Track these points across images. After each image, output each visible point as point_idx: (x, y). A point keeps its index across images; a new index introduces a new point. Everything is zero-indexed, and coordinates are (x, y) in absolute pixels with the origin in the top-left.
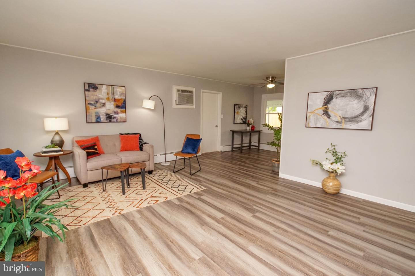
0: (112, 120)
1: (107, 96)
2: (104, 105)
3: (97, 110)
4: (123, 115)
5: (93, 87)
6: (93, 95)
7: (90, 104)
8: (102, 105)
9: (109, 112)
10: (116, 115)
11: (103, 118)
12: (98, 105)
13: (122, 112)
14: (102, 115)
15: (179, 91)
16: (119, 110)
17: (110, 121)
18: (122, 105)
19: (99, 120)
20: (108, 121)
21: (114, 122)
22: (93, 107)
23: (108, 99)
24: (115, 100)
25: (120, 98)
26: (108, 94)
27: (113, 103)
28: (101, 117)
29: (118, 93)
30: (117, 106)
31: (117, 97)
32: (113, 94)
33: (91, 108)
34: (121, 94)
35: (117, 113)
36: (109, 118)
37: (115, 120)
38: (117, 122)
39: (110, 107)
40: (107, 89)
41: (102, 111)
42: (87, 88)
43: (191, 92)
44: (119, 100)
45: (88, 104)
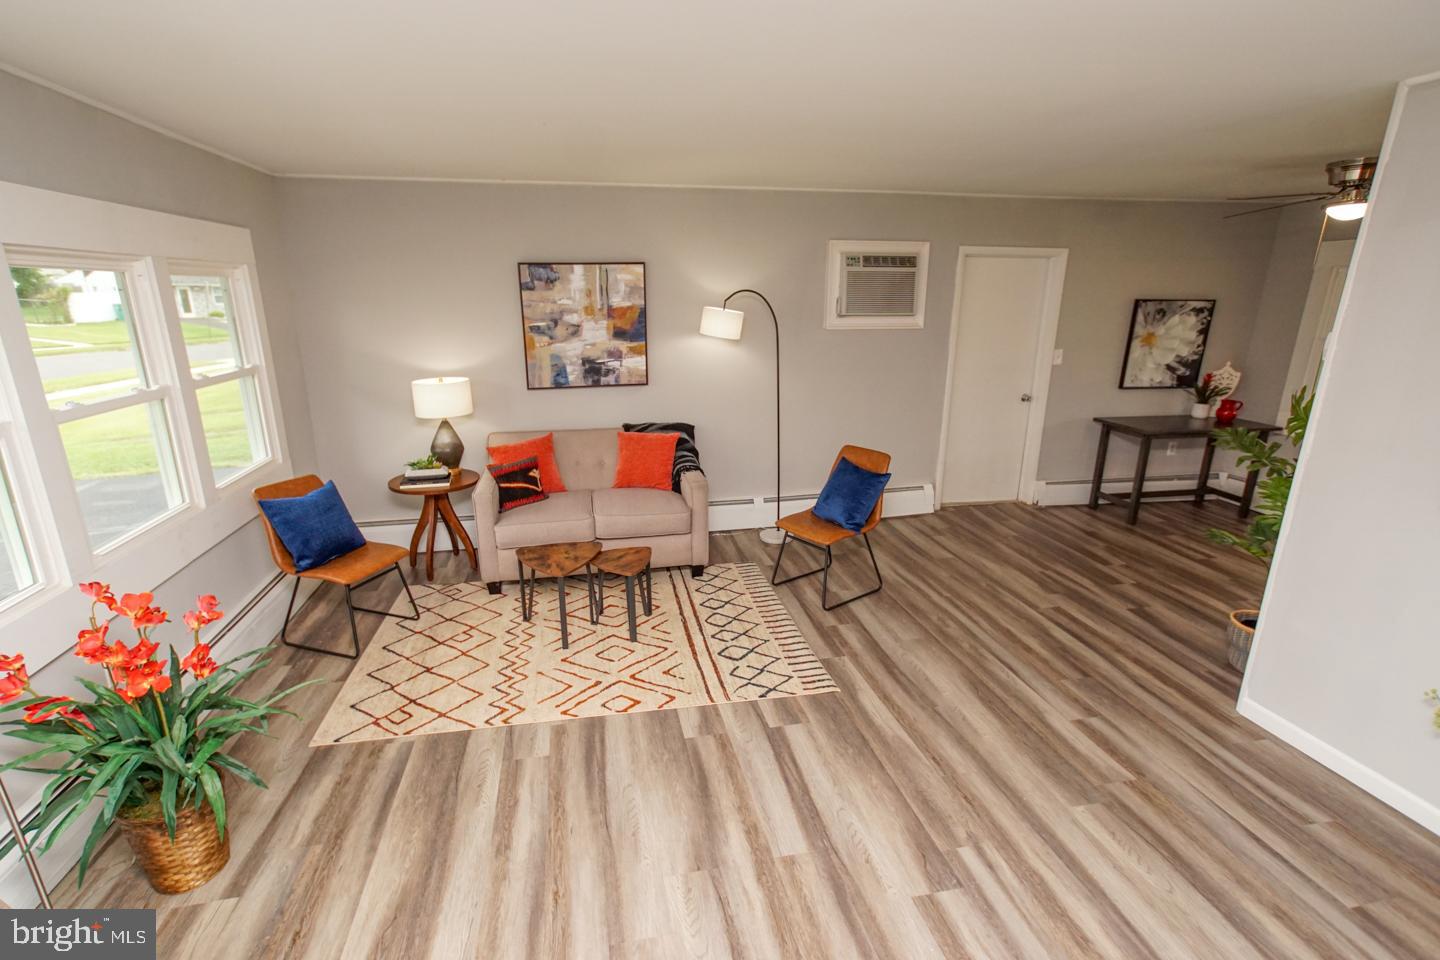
0: (603, 380)
1: (585, 302)
2: (576, 330)
3: (558, 347)
4: (635, 363)
5: (539, 273)
6: (543, 300)
7: (537, 330)
8: (571, 330)
9: (592, 354)
10: (614, 364)
11: (574, 374)
12: (560, 331)
13: (634, 351)
14: (571, 364)
15: (851, 260)
16: (623, 346)
17: (596, 384)
18: (633, 329)
19: (562, 380)
20: (590, 383)
21: (609, 385)
22: (546, 339)
23: (589, 310)
24: (611, 312)
25: (627, 304)
26: (589, 294)
27: (605, 323)
28: (569, 369)
29: (622, 287)
30: (619, 334)
31: (617, 301)
32: (605, 291)
33: (540, 341)
34: (632, 290)
35: (616, 355)
36: (594, 372)
37: (611, 379)
38: (618, 385)
39: (596, 336)
40: (587, 278)
41: (572, 351)
42: (526, 279)
43: (910, 261)
44: (623, 311)
45: (530, 332)
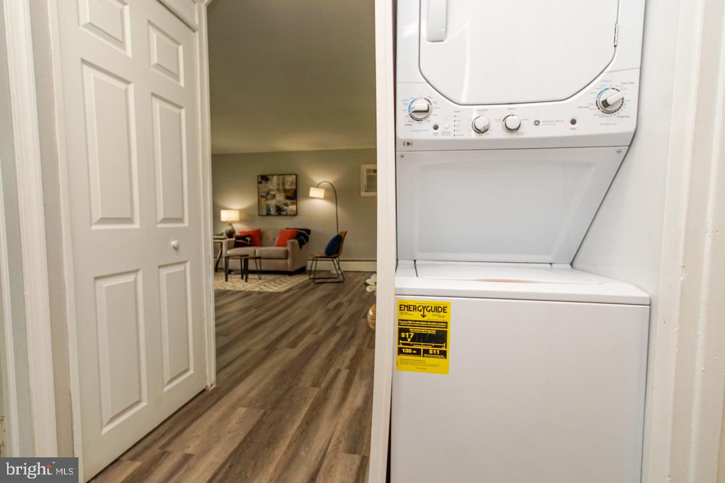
0: (282, 213)
1: (277, 187)
2: (274, 197)
3: (268, 202)
4: (293, 207)
5: (265, 178)
6: (264, 187)
7: (262, 196)
8: (272, 196)
9: (279, 204)
10: (285, 208)
11: (273, 211)
12: (269, 197)
13: (292, 204)
14: (272, 207)
15: (369, 171)
16: (289, 202)
17: (280, 215)
18: (293, 196)
19: (269, 213)
20: (278, 213)
21: (283, 215)
22: (264, 199)
23: (278, 190)
24: (285, 191)
25: (290, 188)
26: (278, 184)
27: (283, 194)
28: (271, 209)
29: (289, 183)
30: (287, 198)
31: (287, 187)
32: (283, 184)
33: (263, 200)
34: (292, 184)
35: (286, 205)
36: (279, 210)
37: (284, 213)
38: (287, 215)
39: (280, 198)
40: (278, 180)
41: (273, 203)
42: (260, 180)
44: (289, 190)
45: (260, 197)
